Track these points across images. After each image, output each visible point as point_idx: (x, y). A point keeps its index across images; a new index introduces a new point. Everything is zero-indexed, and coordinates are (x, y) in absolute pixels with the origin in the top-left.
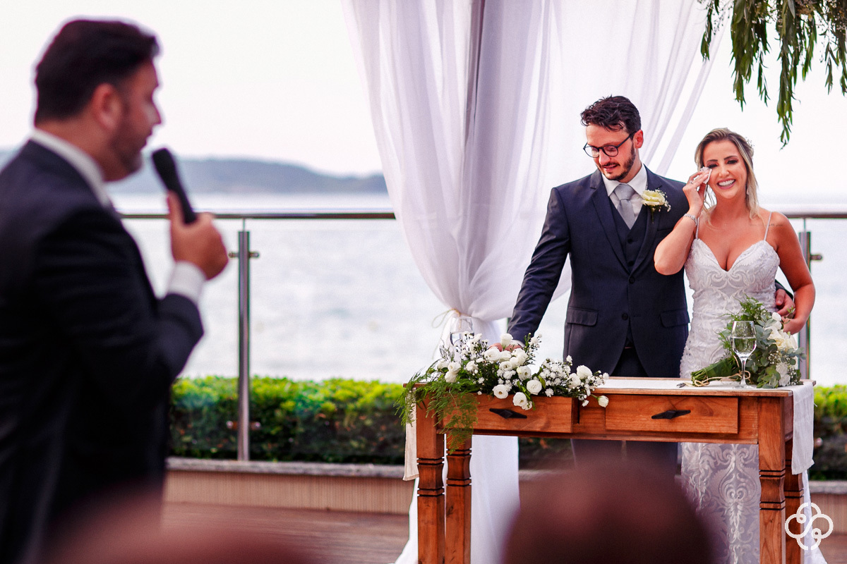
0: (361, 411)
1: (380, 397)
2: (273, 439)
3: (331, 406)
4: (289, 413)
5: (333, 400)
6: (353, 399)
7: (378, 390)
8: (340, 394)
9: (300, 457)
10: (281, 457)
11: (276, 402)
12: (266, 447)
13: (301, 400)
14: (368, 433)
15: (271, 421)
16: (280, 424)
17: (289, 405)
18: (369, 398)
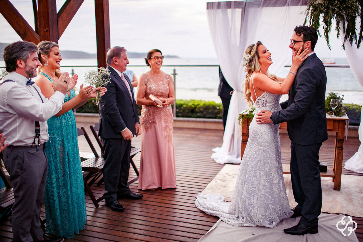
0: (200, 108)
1: (204, 104)
2: (181, 113)
3: (193, 106)
4: (184, 108)
5: (193, 105)
6: (198, 105)
7: (203, 103)
8: (196, 104)
9: (187, 117)
10: (183, 116)
11: (181, 105)
12: (180, 115)
13: (187, 105)
14: (202, 112)
15: (180, 109)
16: (182, 110)
17: (184, 106)
18: (202, 104)
